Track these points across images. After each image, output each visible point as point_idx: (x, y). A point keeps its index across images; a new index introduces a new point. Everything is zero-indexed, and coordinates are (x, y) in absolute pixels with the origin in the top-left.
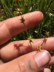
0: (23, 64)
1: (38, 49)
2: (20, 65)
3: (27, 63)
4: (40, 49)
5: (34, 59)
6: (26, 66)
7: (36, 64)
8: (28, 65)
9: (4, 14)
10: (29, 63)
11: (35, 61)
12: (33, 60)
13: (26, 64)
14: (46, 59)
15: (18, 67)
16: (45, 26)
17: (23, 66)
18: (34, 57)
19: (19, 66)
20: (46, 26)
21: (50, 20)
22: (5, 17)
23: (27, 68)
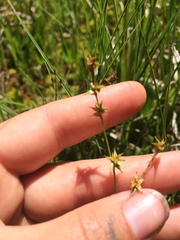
0: (94, 226)
1: (133, 186)
2: (87, 228)
3: (105, 225)
4: (139, 188)
5: (123, 215)
6: (102, 231)
7: (129, 230)
8: (108, 230)
9: (18, 84)
10: (110, 224)
11: (125, 219)
12: (121, 217)
13: (101, 227)
14: (155, 215)
15: (81, 234)
16: (142, 116)
17: (95, 231)
18: (122, 208)
19: (85, 232)
20: (146, 118)
21: (155, 101)
22: (20, 93)
23: (103, 236)
